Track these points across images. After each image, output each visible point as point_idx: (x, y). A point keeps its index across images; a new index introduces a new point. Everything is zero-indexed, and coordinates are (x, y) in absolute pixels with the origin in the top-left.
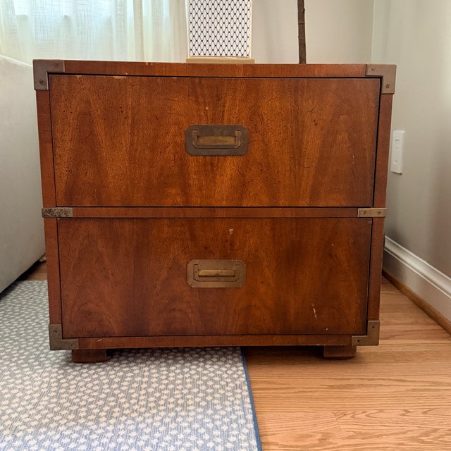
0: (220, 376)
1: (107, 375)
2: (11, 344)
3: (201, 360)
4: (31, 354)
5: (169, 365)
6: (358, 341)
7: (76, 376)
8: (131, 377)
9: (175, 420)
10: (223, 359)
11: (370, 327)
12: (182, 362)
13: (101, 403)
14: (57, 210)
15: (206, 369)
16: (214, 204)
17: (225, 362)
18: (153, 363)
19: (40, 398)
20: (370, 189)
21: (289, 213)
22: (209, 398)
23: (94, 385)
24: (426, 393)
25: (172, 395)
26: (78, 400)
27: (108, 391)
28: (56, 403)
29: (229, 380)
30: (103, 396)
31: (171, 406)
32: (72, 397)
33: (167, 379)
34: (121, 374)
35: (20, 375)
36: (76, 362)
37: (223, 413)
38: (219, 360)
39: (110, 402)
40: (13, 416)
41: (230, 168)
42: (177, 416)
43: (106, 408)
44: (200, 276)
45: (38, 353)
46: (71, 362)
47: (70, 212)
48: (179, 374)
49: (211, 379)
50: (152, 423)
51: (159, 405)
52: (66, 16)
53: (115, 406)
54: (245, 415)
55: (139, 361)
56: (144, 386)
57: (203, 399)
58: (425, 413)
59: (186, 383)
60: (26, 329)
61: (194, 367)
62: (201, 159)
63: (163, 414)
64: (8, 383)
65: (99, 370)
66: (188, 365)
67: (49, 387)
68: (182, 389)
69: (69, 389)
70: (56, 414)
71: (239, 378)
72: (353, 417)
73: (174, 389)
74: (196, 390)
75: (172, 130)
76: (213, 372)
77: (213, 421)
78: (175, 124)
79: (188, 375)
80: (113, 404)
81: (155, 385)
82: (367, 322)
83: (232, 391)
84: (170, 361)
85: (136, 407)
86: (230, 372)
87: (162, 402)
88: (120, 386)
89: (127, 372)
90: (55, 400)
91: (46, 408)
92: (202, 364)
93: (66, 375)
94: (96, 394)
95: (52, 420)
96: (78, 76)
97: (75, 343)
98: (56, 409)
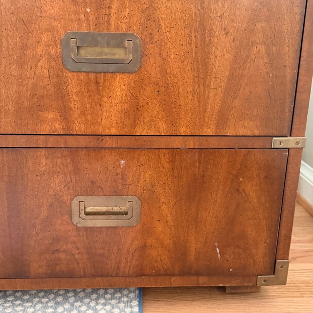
3: (94, 296)
6: (265, 281)
11: (278, 267)
12: (72, 300)
16: (101, 131)
17: (120, 300)
18: (40, 302)
20: (288, 115)
21: (191, 143)
38: (113, 297)
41: (119, 88)
44: (87, 214)
62: (82, 76)
66: (78, 304)
75: (45, 38)
78: (47, 30)
82: (276, 261)
84: (60, 299)
92: (93, 304)
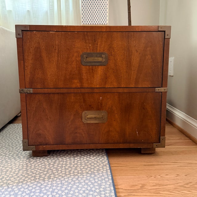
0: (97, 161)
1: (48, 161)
2: (6, 149)
3: (89, 155)
4: (15, 153)
5: (74, 157)
6: (156, 146)
7: (34, 162)
8: (58, 162)
9: (78, 179)
10: (98, 154)
11: (161, 139)
12: (80, 156)
13: (45, 173)
14: (25, 90)
15: (91, 159)
16: (93, 86)
17: (99, 156)
18: (67, 156)
19: (19, 171)
20: (160, 79)
21: (126, 90)
22: (92, 170)
23: (42, 166)
24: (186, 168)
25: (76, 169)
26: (35, 172)
27: (48, 168)
28: (26, 173)
29: (101, 163)
30: (46, 170)
31: (76, 174)
32: (33, 171)
33: (74, 163)
34: (54, 161)
35: (10, 162)
36: (34, 156)
37: (98, 176)
38: (96, 155)
39: (49, 172)
40: (7, 179)
41: (100, 71)
42: (78, 178)
43: (48, 175)
44: (87, 118)
45: (17, 153)
46: (32, 156)
47: (31, 91)
48: (79, 161)
49: (93, 162)
50: (68, 181)
51: (71, 173)
52: (28, 10)
53: (52, 174)
54: (108, 177)
55: (61, 155)
56: (64, 165)
57: (90, 170)
58: (186, 175)
59: (82, 164)
60: (12, 143)
61: (85, 158)
62: (87, 67)
63: (72, 177)
64: (5, 165)
65: (44, 159)
66: (83, 157)
67: (23, 166)
68: (80, 167)
69: (32, 167)
70: (26, 177)
71: (105, 162)
72: (155, 177)
73: (77, 167)
74: (86, 167)
75: (75, 55)
76: (94, 160)
77: (94, 179)
78: (76, 52)
79: (83, 161)
80: (50, 173)
81: (69, 165)
82: (160, 137)
83: (102, 167)
84: (75, 156)
85: (60, 174)
86: (101, 160)
87: (72, 172)
88: (54, 166)
89: (56, 160)
90: (25, 172)
91: (22, 175)
92: (89, 157)
93: (30, 161)
94: (43, 169)
95: (24, 180)
96: (34, 32)
97: (34, 148)
98: (26, 176)
